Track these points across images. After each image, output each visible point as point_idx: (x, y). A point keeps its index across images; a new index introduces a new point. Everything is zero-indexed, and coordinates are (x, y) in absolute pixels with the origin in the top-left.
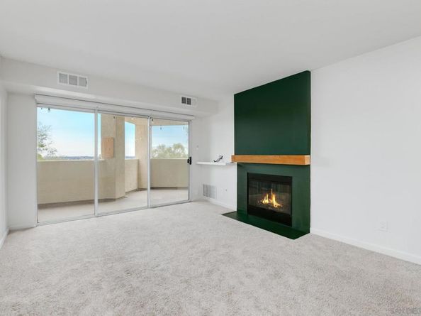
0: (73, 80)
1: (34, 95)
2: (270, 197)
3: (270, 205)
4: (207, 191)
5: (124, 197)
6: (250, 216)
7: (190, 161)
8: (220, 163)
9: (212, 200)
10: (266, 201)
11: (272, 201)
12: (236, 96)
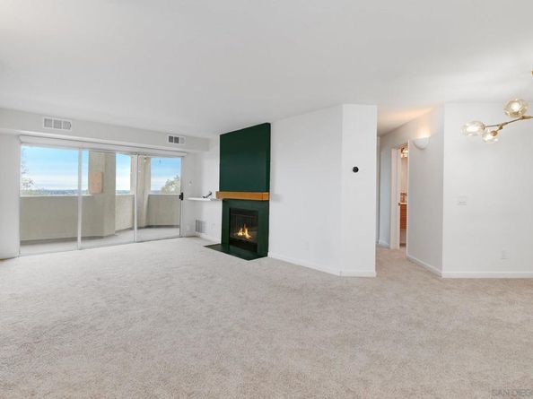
0: (58, 124)
1: (19, 136)
2: (244, 231)
3: (244, 236)
4: (199, 226)
5: (113, 235)
6: (231, 247)
7: (181, 197)
8: (208, 199)
9: (203, 235)
10: (240, 234)
11: (245, 234)
12: (221, 136)
